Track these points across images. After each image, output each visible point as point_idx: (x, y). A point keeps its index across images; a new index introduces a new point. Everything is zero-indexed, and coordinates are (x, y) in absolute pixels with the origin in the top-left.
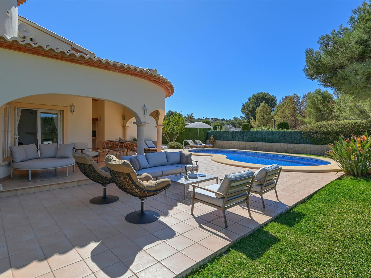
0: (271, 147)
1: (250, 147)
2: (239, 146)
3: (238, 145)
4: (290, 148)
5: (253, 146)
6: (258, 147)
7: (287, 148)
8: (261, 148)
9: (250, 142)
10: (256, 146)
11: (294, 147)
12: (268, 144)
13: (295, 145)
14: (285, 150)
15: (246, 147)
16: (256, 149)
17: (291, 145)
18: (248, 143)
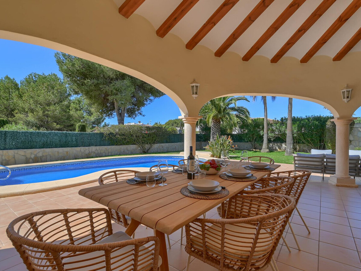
4: (92, 152)
6: (43, 156)
7: (88, 152)
9: (25, 150)
10: (40, 155)
11: (96, 150)
12: (61, 150)
13: (98, 148)
14: (87, 155)
15: (15, 159)
16: (40, 159)
17: (93, 149)
18: (21, 152)
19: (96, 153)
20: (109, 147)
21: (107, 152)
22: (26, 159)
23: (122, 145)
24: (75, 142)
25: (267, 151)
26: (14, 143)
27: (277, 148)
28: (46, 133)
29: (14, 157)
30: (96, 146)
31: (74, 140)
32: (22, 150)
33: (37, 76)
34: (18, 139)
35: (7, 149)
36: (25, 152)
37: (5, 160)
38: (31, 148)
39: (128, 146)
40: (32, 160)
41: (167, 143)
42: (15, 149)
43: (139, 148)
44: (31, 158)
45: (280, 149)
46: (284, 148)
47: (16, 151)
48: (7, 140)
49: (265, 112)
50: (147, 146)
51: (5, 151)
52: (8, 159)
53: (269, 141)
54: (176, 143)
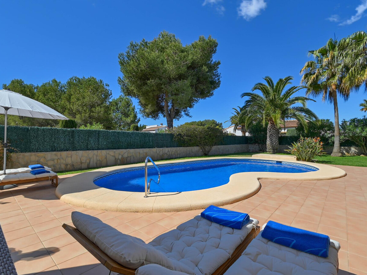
0: (146, 154)
1: (116, 159)
2: (92, 160)
3: (90, 159)
4: (165, 153)
5: (120, 157)
6: (128, 157)
7: (162, 153)
8: (134, 158)
10: (126, 155)
11: (168, 151)
13: (169, 149)
14: (161, 156)
15: (107, 160)
16: (125, 160)
17: (166, 150)
18: (112, 152)
19: (168, 155)
20: (178, 148)
21: (177, 153)
22: (115, 159)
23: (188, 147)
24: (151, 143)
25: (340, 155)
26: (105, 143)
27: (344, 152)
28: (130, 133)
29: (106, 158)
30: (167, 147)
31: (151, 141)
32: (112, 150)
33: (77, 80)
34: (108, 139)
35: (100, 150)
36: (114, 152)
37: (99, 160)
38: (118, 148)
39: (193, 147)
40: (120, 161)
41: (222, 145)
42: (106, 149)
43: (201, 150)
44: (119, 159)
45: (348, 153)
46: (353, 152)
47: (108, 151)
48: (100, 140)
49: (336, 112)
50: (207, 148)
51: (99, 151)
52: (101, 160)
53: (342, 144)
54: (229, 145)
